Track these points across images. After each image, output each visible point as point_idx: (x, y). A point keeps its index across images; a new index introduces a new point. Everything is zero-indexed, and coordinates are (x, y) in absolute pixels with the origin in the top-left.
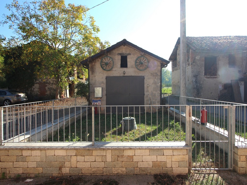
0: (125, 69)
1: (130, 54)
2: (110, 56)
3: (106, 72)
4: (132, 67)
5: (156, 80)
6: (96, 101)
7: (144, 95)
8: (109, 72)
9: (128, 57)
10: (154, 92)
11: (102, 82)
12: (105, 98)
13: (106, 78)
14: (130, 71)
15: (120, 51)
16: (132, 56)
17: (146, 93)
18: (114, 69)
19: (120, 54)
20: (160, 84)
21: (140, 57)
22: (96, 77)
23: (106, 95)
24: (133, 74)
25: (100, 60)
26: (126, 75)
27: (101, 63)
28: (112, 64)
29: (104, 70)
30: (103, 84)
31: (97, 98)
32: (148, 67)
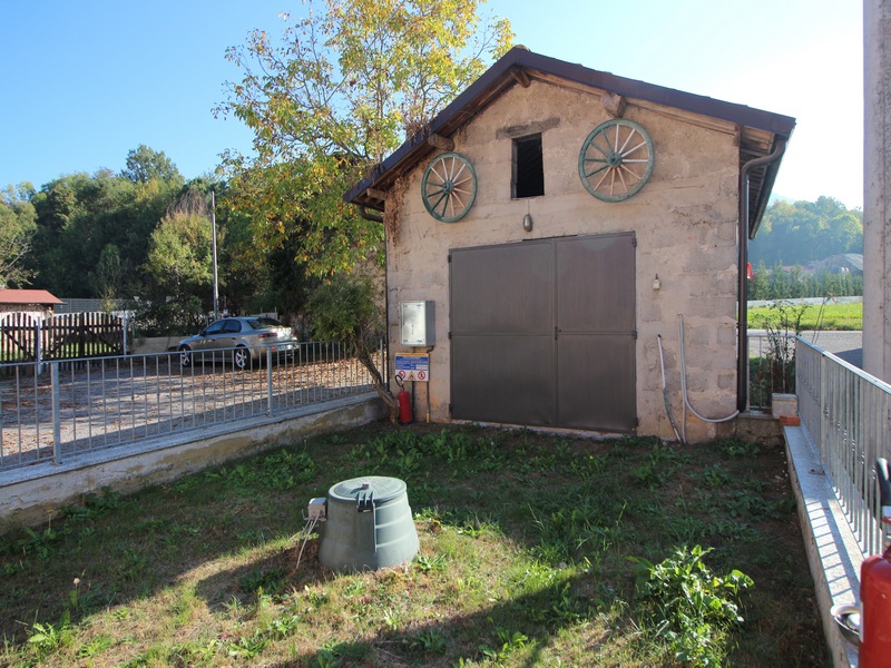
0: (531, 204)
1: (554, 122)
2: (463, 150)
3: (447, 227)
4: (567, 190)
5: (705, 248)
6: (410, 365)
7: (635, 335)
8: (460, 226)
9: (545, 138)
10: (696, 322)
11: (436, 279)
12: (443, 349)
13: (450, 259)
14: (560, 211)
15: (508, 116)
16: (564, 129)
17: (643, 328)
18: (480, 211)
19: (510, 131)
20: (734, 269)
21: (608, 127)
22: (412, 256)
23: (450, 336)
24: (572, 228)
25: (419, 173)
26: (535, 234)
27: (424, 191)
28: (471, 185)
29: (438, 218)
30: (435, 286)
31: (415, 349)
32: (652, 176)
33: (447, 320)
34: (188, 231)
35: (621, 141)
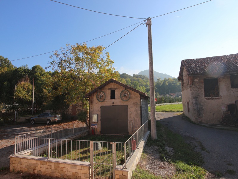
0: (113, 100)
1: (117, 89)
2: (103, 91)
3: (100, 102)
4: (118, 99)
5: (137, 108)
6: (94, 125)
7: (128, 120)
8: (102, 103)
9: (115, 90)
10: (136, 118)
11: (98, 111)
12: (100, 122)
13: (101, 107)
14: (118, 101)
15: (110, 87)
16: (118, 90)
17: (129, 119)
18: (106, 100)
19: (110, 89)
20: (140, 111)
21: (124, 91)
22: (94, 107)
23: (101, 120)
24: (119, 104)
25: (96, 94)
26: (114, 105)
27: (97, 97)
28: (104, 97)
29: (99, 101)
30: (98, 112)
31: (95, 122)
32: (130, 98)
33: (100, 117)
34: (25, 87)
35: (126, 92)
